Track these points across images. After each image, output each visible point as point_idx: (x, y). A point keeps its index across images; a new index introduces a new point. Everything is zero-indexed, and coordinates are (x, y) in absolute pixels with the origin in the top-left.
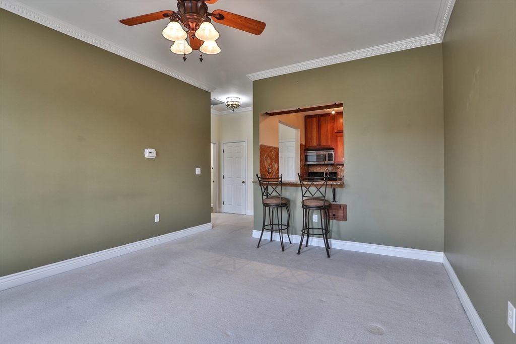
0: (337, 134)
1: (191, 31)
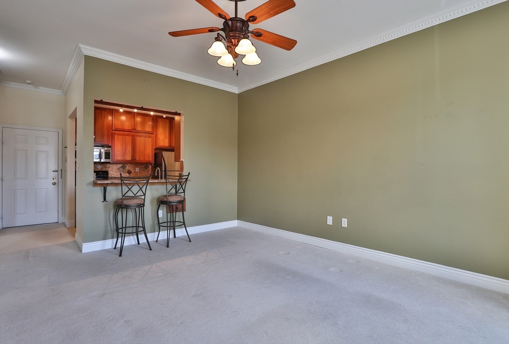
0: (114, 132)
1: (231, 48)
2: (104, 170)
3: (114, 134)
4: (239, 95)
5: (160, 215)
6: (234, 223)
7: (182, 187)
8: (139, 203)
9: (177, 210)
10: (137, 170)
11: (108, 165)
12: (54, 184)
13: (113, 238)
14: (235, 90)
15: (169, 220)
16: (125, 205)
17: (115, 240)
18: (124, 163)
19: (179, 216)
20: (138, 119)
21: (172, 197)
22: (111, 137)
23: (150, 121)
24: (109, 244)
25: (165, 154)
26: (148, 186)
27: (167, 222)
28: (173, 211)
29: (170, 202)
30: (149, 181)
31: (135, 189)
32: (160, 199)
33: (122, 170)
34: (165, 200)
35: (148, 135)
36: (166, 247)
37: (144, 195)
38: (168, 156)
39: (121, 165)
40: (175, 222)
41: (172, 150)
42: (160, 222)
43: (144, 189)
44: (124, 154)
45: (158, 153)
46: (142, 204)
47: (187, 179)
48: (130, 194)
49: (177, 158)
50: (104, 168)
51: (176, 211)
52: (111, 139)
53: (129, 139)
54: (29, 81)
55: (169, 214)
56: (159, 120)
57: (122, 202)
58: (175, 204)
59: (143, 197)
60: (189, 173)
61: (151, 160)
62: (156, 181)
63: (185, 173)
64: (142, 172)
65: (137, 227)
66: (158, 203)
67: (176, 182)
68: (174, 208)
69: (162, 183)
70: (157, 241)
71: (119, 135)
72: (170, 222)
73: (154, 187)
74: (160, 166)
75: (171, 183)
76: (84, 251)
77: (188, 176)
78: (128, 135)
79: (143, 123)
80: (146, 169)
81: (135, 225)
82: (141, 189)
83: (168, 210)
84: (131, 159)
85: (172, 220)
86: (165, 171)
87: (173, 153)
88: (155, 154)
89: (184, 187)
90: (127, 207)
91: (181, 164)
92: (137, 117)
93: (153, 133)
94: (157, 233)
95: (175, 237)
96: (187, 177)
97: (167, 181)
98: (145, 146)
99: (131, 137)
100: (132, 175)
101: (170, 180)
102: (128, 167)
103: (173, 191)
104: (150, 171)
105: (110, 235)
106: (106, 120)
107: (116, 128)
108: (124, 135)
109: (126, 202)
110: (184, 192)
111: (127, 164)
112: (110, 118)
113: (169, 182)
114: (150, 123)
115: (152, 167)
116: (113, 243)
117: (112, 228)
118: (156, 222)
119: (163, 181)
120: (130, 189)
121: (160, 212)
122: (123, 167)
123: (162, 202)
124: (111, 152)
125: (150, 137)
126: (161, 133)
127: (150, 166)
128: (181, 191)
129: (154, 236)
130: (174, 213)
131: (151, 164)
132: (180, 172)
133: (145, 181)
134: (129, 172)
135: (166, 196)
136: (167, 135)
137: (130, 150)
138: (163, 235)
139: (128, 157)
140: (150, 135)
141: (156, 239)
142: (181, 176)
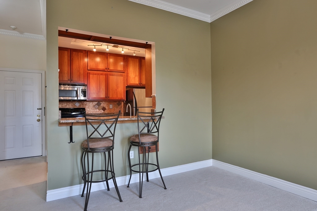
0: (89, 71)
2: (81, 107)
3: (90, 73)
4: (211, 24)
5: (132, 157)
6: (210, 163)
7: (155, 125)
8: (107, 146)
9: (150, 149)
10: (111, 106)
11: (85, 103)
12: (39, 120)
13: (80, 183)
14: (208, 18)
15: (141, 162)
16: (90, 149)
17: (83, 185)
18: (98, 101)
19: (152, 157)
20: (111, 60)
21: (145, 137)
22: (87, 76)
23: (121, 61)
24: (77, 190)
25: (136, 91)
26: (117, 125)
27: (139, 164)
28: (145, 151)
29: (142, 144)
30: (119, 119)
31: (102, 129)
32: (131, 140)
33: (97, 107)
34: (137, 140)
35: (119, 73)
36: (138, 197)
37: (113, 136)
38: (139, 93)
39: (96, 103)
40: (148, 164)
41: (143, 87)
42: (132, 164)
43: (112, 129)
44: (99, 92)
45: (129, 90)
46: (111, 147)
47: (161, 116)
48: (96, 135)
49: (149, 94)
50: (82, 106)
51: (149, 152)
52: (86, 78)
53: (103, 78)
54: (13, 27)
55: (141, 155)
56: (130, 59)
57: (88, 144)
58: (148, 145)
59: (112, 138)
60: (164, 109)
61: (123, 97)
62: (126, 119)
63: (158, 109)
64: (115, 109)
65: (106, 171)
66: (129, 143)
67: (148, 119)
68: (147, 148)
69: (133, 121)
70: (128, 187)
71: (93, 74)
72: (143, 164)
73: (125, 125)
74: (131, 102)
75: (143, 121)
76: (49, 199)
77: (162, 112)
78: (102, 74)
79: (115, 63)
80: (119, 105)
81: (104, 169)
82: (109, 129)
83: (140, 152)
84: (105, 97)
85: (145, 162)
86: (136, 107)
87: (144, 90)
88: (127, 91)
89: (157, 125)
90: (93, 151)
91: (153, 100)
92: (110, 58)
93: (124, 72)
94: (128, 177)
95: (148, 180)
96: (160, 114)
97: (139, 119)
98: (117, 84)
99: (104, 76)
100: (106, 112)
101: (142, 118)
102: (103, 104)
103: (145, 131)
104: (122, 107)
105: (77, 180)
106: (82, 61)
107: (90, 68)
108: (98, 74)
109: (92, 145)
110: (158, 131)
111: (102, 101)
112: (86, 60)
113: (141, 120)
114: (122, 63)
115: (124, 104)
116: (80, 189)
117: (80, 172)
118: (127, 164)
119: (134, 118)
120: (96, 130)
121: (132, 152)
122: (99, 104)
123: (133, 142)
124: (87, 90)
125: (122, 76)
126: (132, 72)
127: (123, 103)
128: (155, 130)
129: (125, 180)
130: (147, 154)
131: (123, 101)
132: (151, 108)
133: (114, 120)
134: (104, 109)
135: (137, 136)
136: (137, 74)
137: (104, 88)
138: (136, 178)
139: (103, 95)
140: (121, 73)
141: (127, 183)
142: (153, 112)
